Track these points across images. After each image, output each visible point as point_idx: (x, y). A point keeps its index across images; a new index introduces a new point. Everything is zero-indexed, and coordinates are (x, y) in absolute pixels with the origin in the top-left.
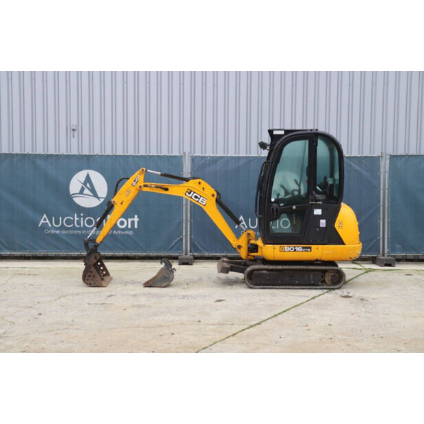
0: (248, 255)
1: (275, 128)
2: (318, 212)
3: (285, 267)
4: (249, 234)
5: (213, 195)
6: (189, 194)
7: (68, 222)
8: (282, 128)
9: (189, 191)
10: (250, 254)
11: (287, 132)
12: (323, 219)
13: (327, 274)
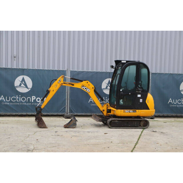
0: (107, 114)
1: (122, 60)
2: (139, 96)
3: (125, 119)
4: (107, 105)
5: (93, 88)
6: (83, 87)
7: (13, 99)
8: (125, 60)
9: (83, 86)
10: (108, 114)
11: (127, 61)
12: (141, 99)
13: (141, 122)
